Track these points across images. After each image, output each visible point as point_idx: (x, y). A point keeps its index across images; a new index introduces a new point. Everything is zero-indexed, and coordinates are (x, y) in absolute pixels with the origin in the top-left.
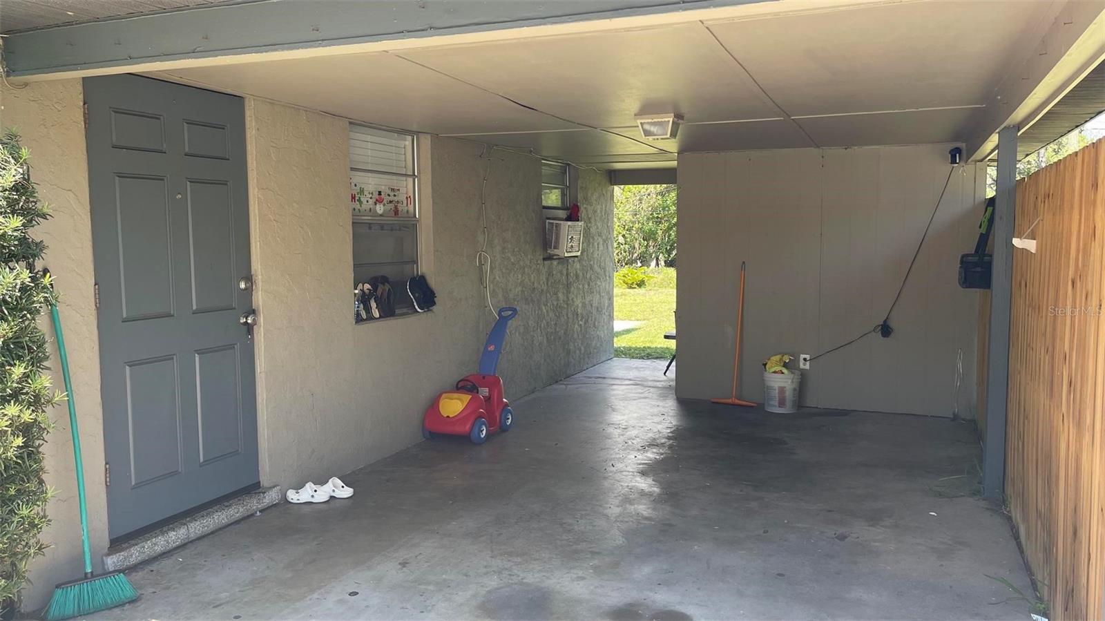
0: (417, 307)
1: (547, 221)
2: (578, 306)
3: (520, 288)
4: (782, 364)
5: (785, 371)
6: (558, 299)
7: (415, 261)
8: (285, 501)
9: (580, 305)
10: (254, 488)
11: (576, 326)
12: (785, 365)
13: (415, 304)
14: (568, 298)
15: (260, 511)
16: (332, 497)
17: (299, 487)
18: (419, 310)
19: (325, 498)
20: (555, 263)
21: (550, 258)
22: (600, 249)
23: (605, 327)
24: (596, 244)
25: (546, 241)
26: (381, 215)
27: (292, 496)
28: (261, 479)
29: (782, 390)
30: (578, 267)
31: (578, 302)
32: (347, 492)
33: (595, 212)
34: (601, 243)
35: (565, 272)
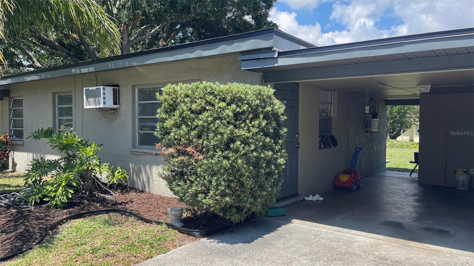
0: (332, 146)
1: (366, 119)
2: (375, 149)
3: (358, 142)
4: (463, 172)
5: (464, 174)
6: (369, 146)
7: (330, 131)
8: (304, 199)
9: (376, 149)
10: (297, 195)
11: (374, 157)
12: (464, 172)
13: (331, 145)
14: (372, 146)
15: (300, 201)
16: (317, 200)
17: (308, 196)
18: (333, 147)
19: (316, 200)
20: (369, 133)
21: (367, 132)
22: (382, 129)
23: (383, 159)
24: (381, 127)
25: (366, 125)
26: (324, 116)
27: (306, 198)
28: (299, 192)
29: (463, 181)
30: (375, 135)
31: (375, 148)
32: (321, 199)
33: (381, 115)
34: (383, 126)
35: (371, 137)
